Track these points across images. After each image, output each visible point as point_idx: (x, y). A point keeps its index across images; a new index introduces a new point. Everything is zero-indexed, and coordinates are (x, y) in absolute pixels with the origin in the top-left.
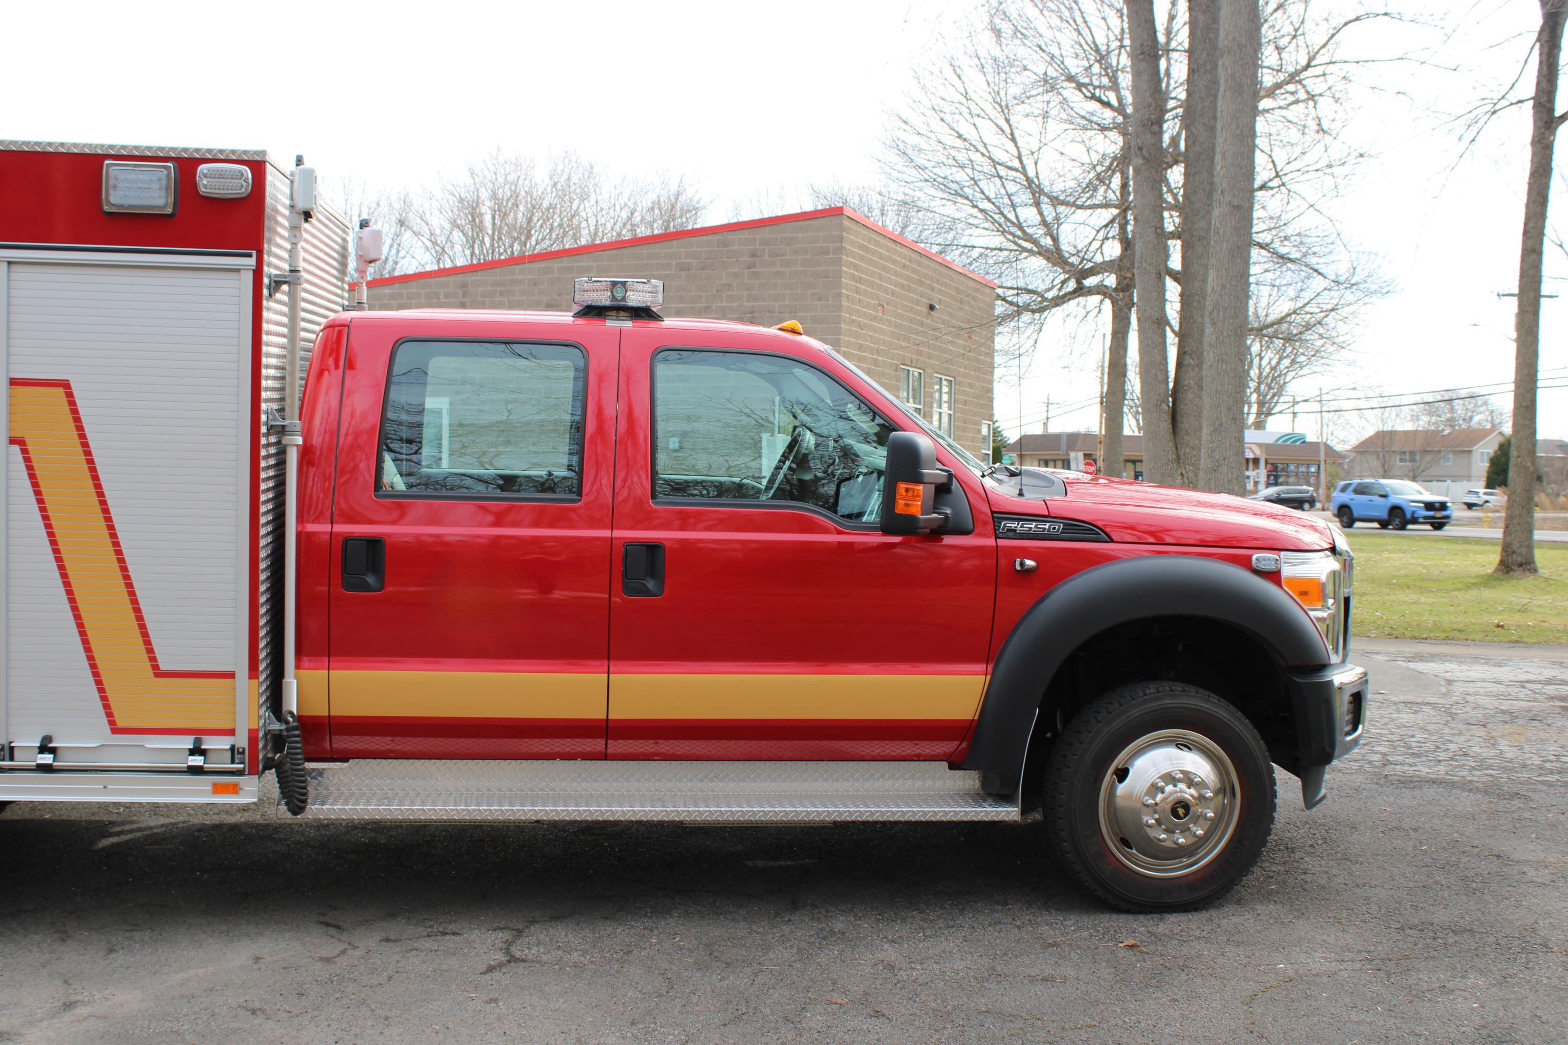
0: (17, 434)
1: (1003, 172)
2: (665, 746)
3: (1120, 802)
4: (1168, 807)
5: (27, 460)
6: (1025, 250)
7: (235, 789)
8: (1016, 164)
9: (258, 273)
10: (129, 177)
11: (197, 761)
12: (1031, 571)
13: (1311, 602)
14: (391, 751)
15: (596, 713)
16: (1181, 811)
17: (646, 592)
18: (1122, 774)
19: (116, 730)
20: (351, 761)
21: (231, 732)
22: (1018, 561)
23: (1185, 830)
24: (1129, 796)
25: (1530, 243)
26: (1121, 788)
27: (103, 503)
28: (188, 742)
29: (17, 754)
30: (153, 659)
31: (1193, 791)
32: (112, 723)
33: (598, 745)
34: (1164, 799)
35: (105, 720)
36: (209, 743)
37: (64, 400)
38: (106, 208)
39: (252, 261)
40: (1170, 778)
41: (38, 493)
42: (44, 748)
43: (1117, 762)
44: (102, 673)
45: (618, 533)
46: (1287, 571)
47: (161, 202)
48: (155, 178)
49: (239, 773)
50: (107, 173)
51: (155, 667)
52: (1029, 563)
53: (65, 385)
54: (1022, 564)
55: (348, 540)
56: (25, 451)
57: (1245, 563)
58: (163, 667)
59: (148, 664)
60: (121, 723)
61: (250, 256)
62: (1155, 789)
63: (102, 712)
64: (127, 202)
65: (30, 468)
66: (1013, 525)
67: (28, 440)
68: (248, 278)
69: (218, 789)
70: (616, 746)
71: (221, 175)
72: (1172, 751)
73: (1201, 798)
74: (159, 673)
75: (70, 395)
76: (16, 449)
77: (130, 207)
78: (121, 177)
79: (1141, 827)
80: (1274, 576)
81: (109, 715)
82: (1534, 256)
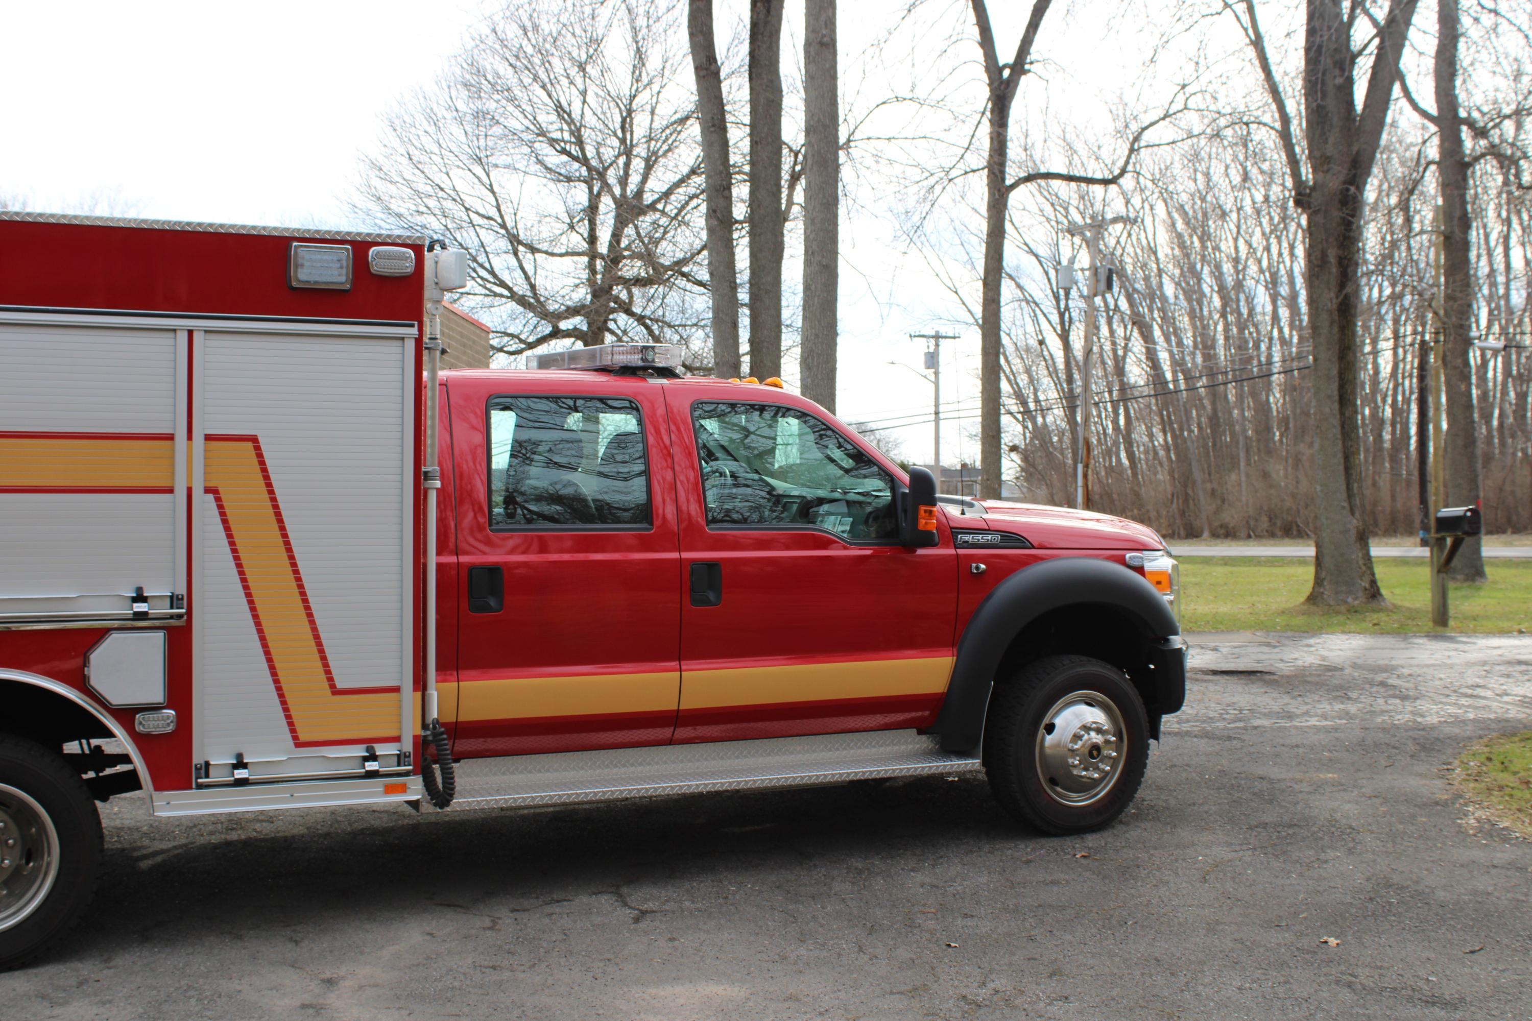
0: (211, 484)
1: (477, 220)
2: (702, 731)
3: (1048, 751)
4: (1086, 751)
5: (220, 507)
6: (496, 295)
7: (403, 789)
8: (493, 213)
9: (419, 342)
10: (313, 257)
11: (371, 766)
12: (984, 572)
13: (1162, 590)
14: (487, 751)
15: (669, 704)
16: (1095, 753)
17: (707, 602)
18: (1050, 728)
19: (299, 744)
20: (462, 761)
21: (397, 739)
22: (974, 565)
23: (1096, 769)
24: (1058, 745)
25: (990, 294)
26: (1049, 739)
27: (287, 544)
28: (360, 751)
29: (212, 771)
30: (330, 679)
31: (1100, 736)
32: (295, 738)
33: (666, 732)
34: (1083, 746)
35: (288, 736)
36: (380, 749)
37: (253, 453)
38: (294, 284)
39: (414, 331)
40: (1086, 728)
41: (230, 536)
42: (240, 764)
43: (1046, 721)
44: (286, 694)
45: (686, 555)
46: (1148, 566)
47: (343, 279)
48: (335, 258)
49: (407, 774)
50: (296, 253)
51: (332, 686)
52: (983, 566)
53: (254, 439)
54: (977, 568)
55: (472, 569)
56: (218, 499)
57: (1122, 561)
58: (340, 685)
59: (326, 684)
60: (303, 738)
61: (413, 326)
62: (1077, 737)
63: (286, 729)
64: (313, 278)
65: (223, 514)
66: (968, 538)
67: (221, 490)
68: (410, 345)
69: (389, 790)
70: (682, 733)
71: (390, 257)
72: (1083, 708)
73: (1107, 742)
74: (336, 692)
75: (258, 448)
76: (211, 497)
77: (316, 283)
78: (307, 257)
79: (1068, 767)
80: (1140, 570)
81: (293, 731)
82: (994, 306)
